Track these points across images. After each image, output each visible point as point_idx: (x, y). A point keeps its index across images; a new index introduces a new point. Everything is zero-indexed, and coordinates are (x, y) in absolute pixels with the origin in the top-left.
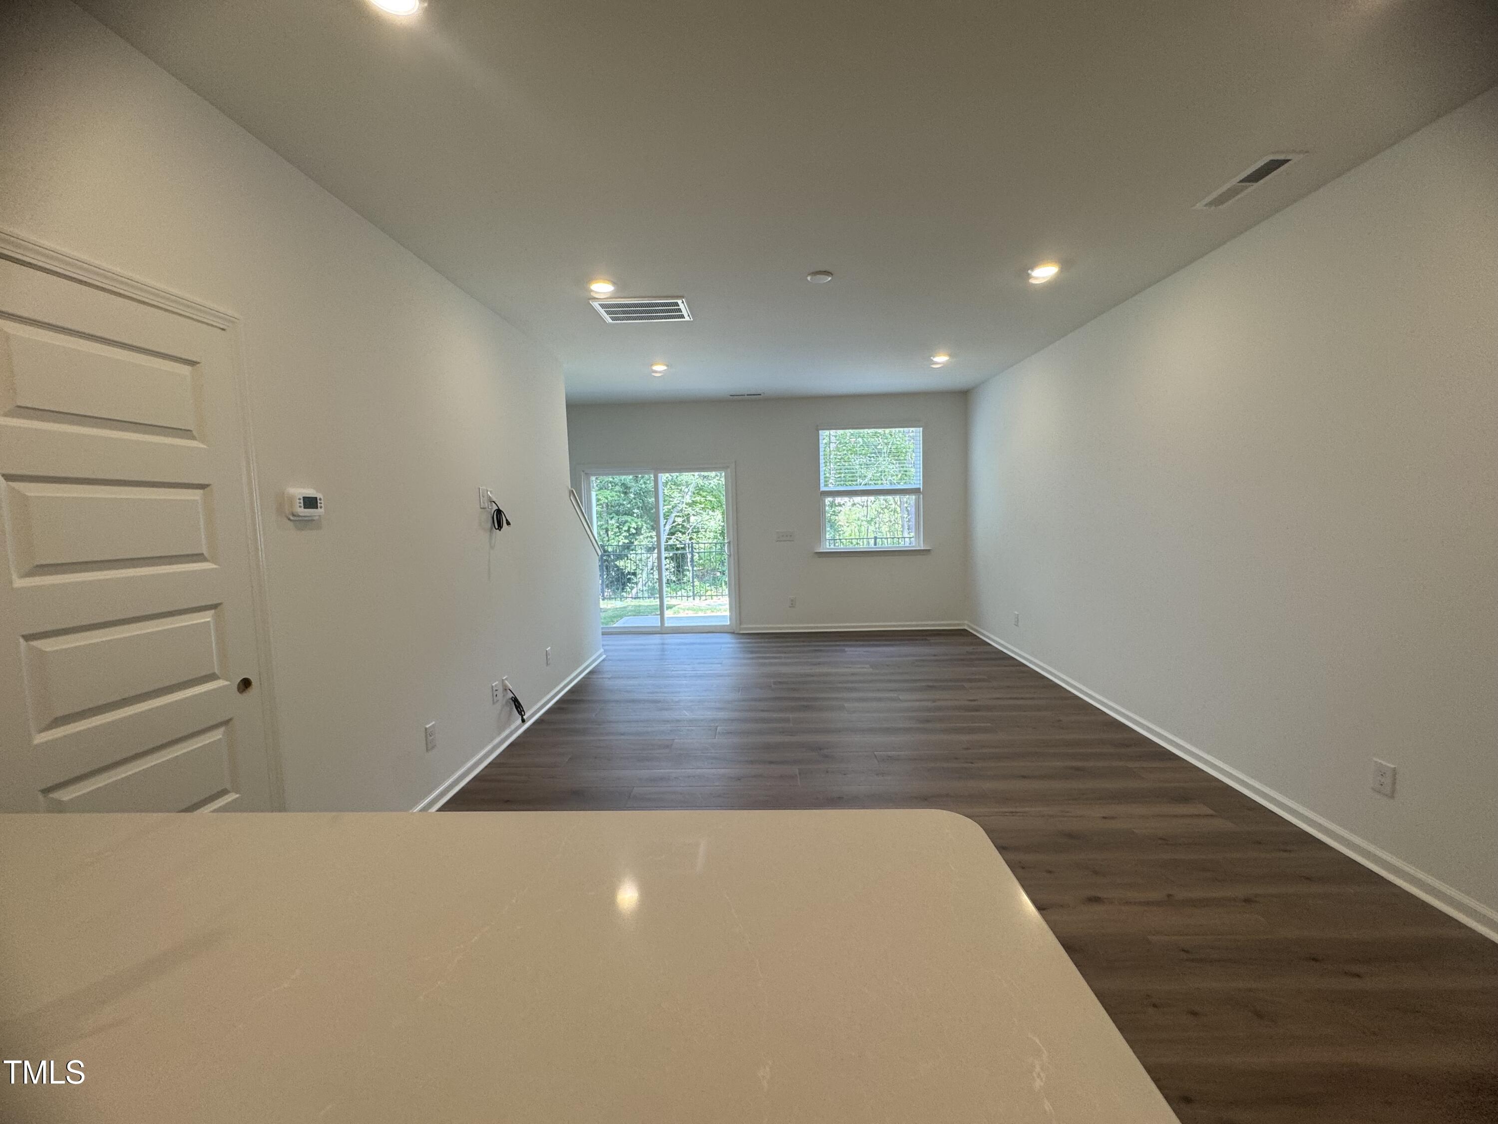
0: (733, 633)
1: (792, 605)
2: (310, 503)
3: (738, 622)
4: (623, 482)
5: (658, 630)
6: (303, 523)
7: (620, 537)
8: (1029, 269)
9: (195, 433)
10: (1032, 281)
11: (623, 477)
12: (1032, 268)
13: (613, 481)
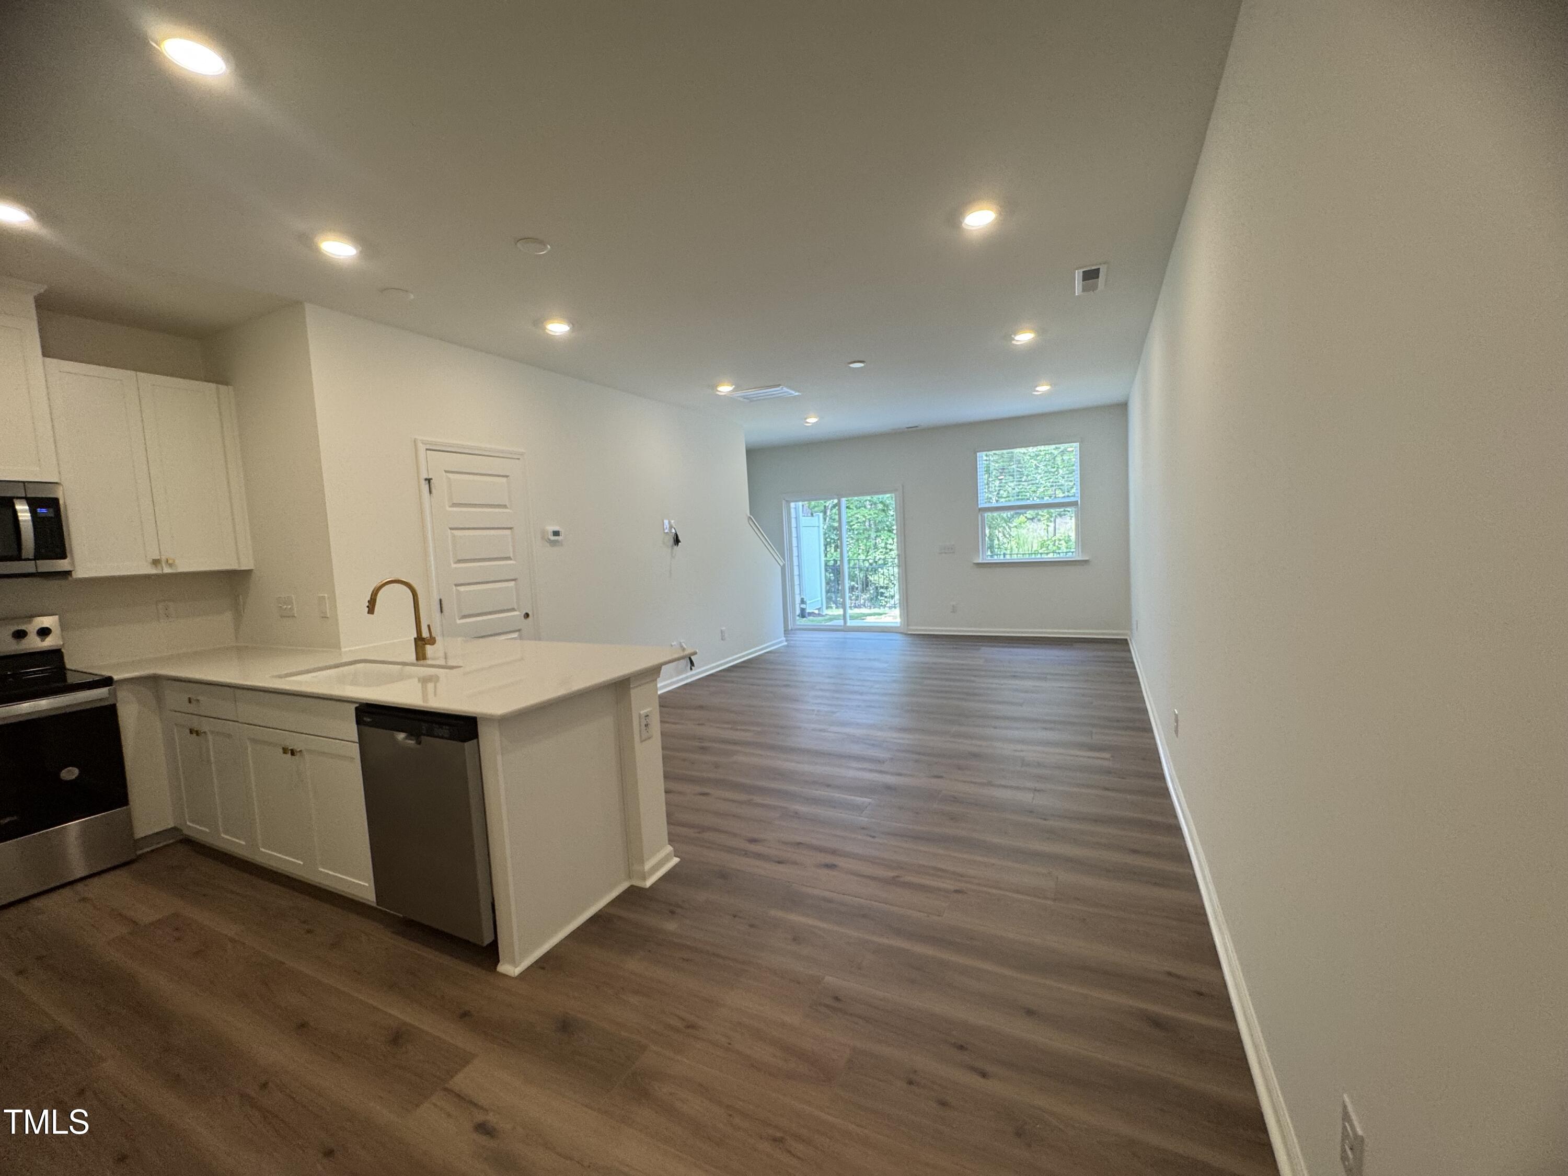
0: (901, 633)
1: (954, 611)
2: (556, 533)
3: (906, 623)
4: (880, 500)
5: (842, 628)
6: (553, 543)
7: (877, 553)
8: (1011, 334)
9: (508, 506)
10: (1014, 342)
11: (881, 496)
12: (1015, 335)
13: (872, 500)
